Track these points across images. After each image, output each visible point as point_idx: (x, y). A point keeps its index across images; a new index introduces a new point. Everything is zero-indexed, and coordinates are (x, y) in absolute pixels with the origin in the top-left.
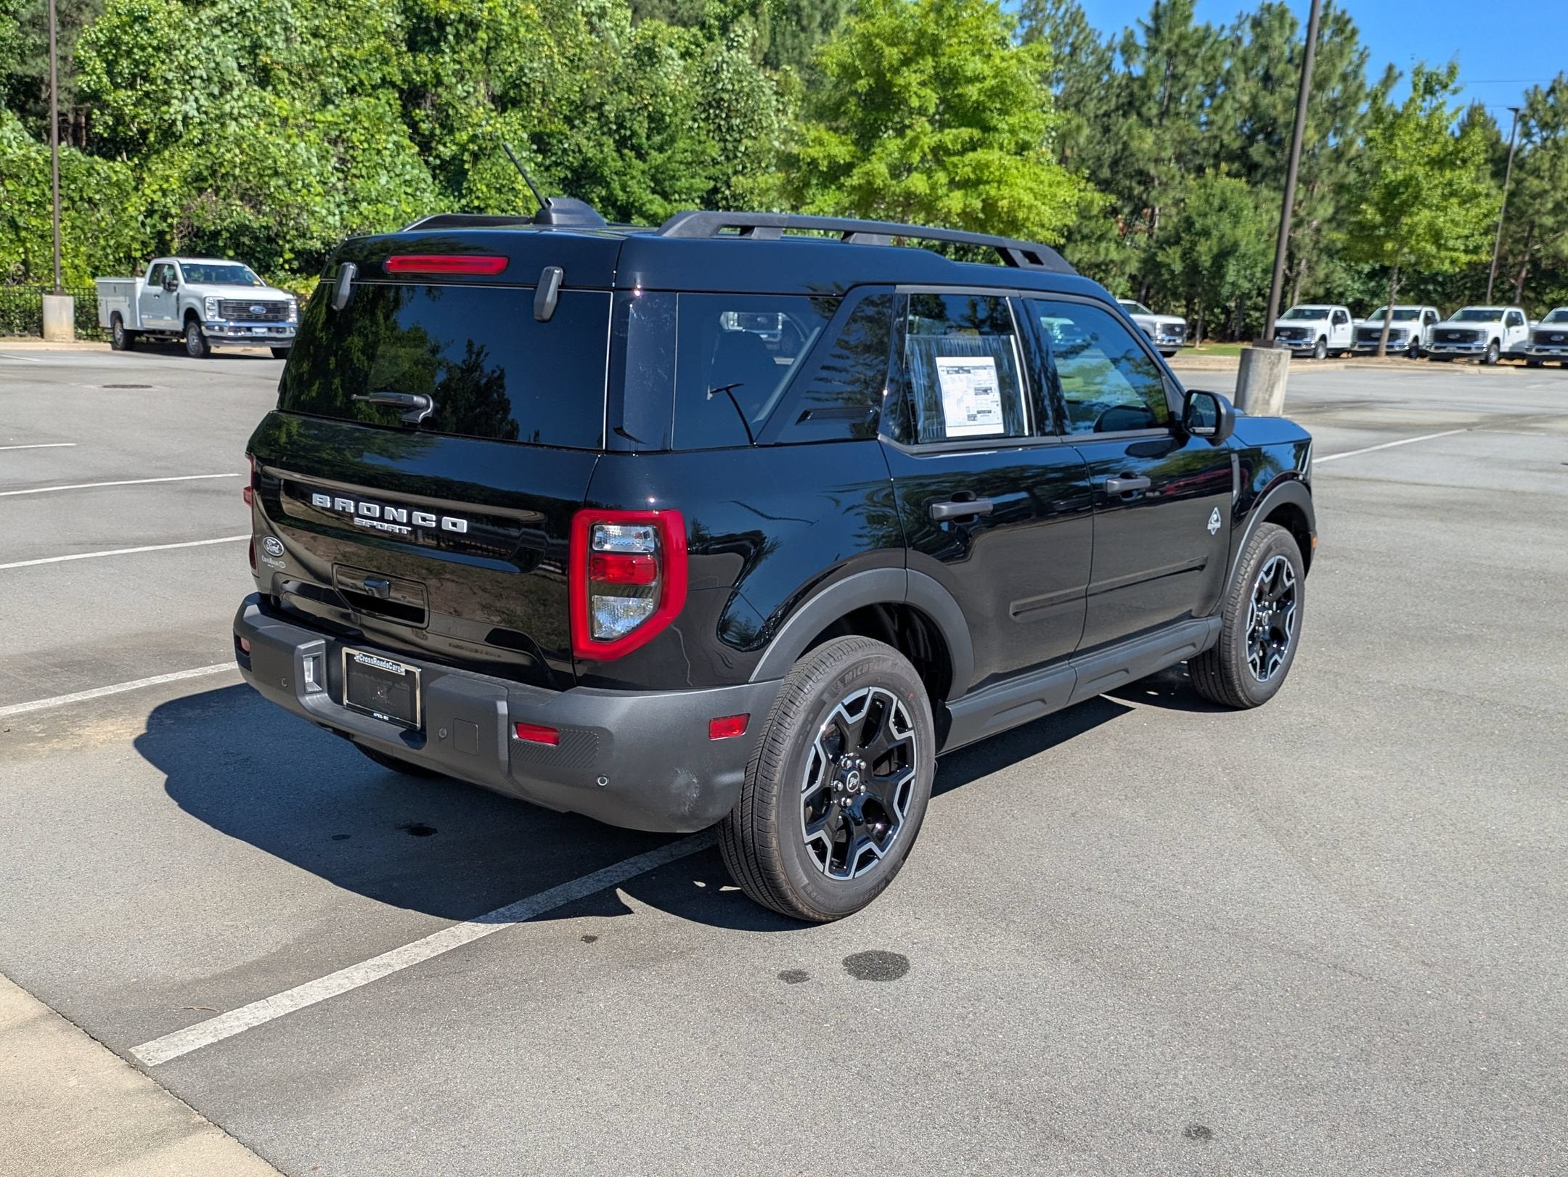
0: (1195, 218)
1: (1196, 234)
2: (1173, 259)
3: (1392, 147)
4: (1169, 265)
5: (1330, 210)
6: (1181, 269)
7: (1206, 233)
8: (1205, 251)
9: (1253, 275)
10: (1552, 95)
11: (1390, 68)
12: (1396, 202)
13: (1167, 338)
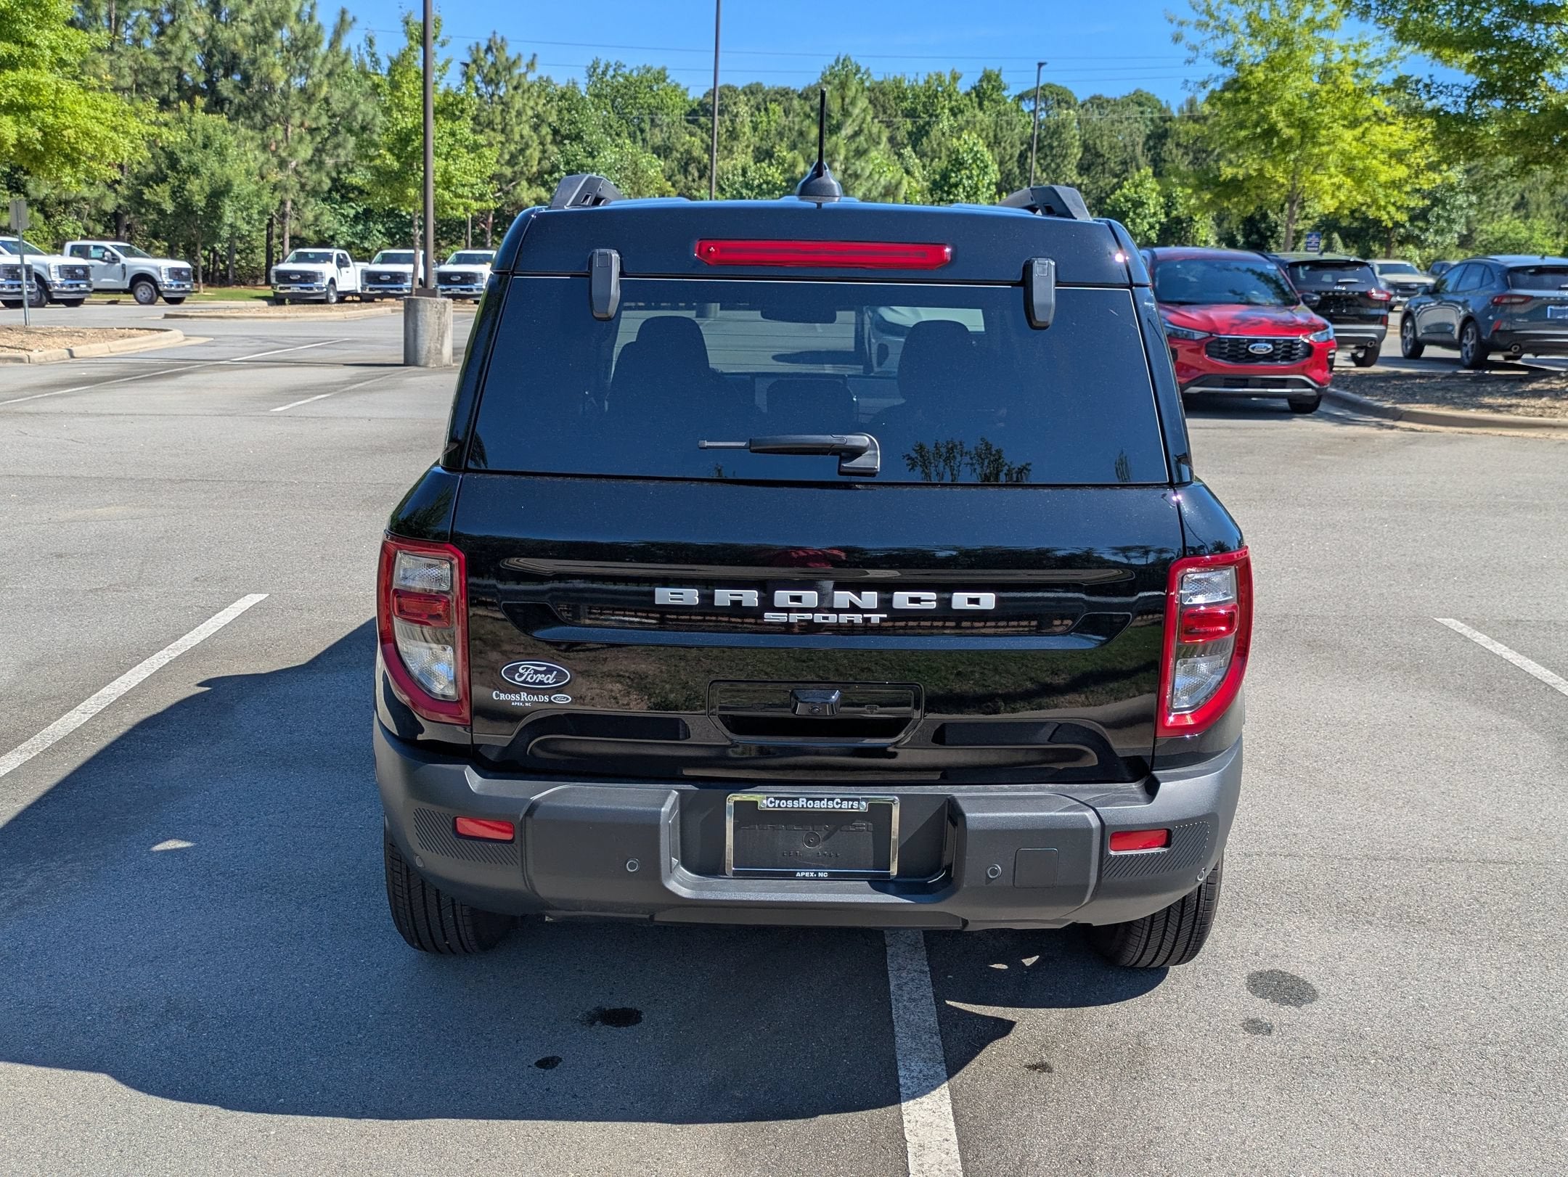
0: (180, 154)
1: (185, 172)
2: (162, 196)
3: (399, 94)
4: (158, 204)
5: (310, 152)
6: (173, 209)
7: (194, 171)
8: (197, 190)
9: (250, 216)
10: (490, 53)
11: (343, 12)
12: (409, 149)
13: (175, 284)
